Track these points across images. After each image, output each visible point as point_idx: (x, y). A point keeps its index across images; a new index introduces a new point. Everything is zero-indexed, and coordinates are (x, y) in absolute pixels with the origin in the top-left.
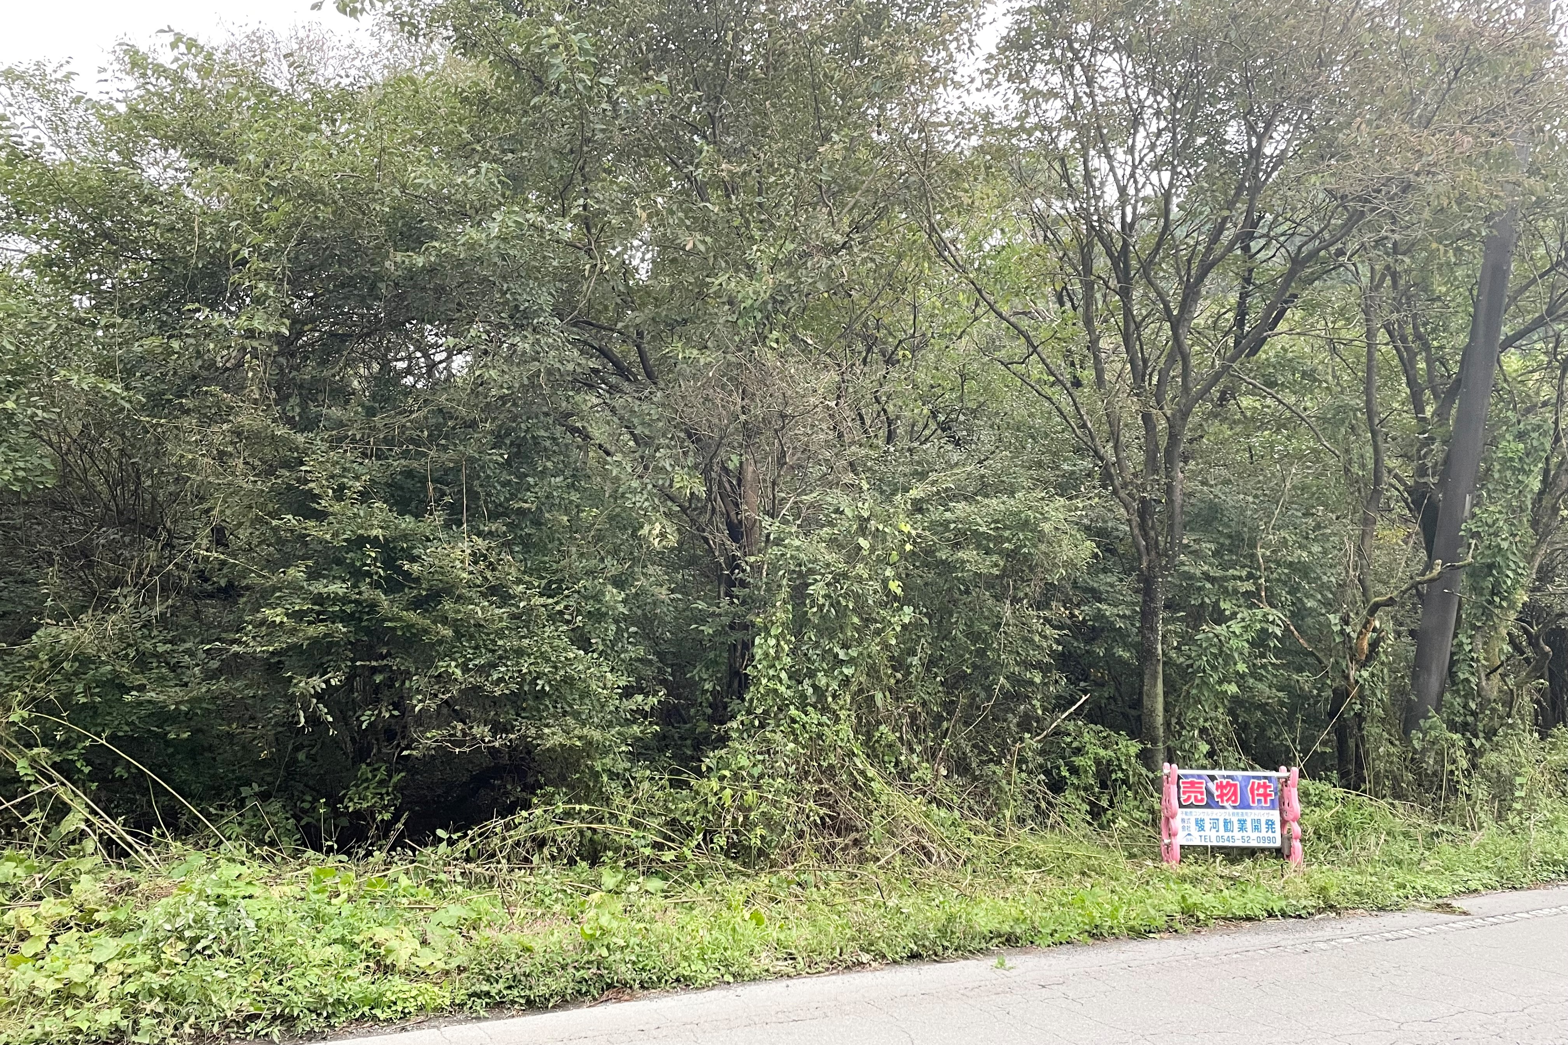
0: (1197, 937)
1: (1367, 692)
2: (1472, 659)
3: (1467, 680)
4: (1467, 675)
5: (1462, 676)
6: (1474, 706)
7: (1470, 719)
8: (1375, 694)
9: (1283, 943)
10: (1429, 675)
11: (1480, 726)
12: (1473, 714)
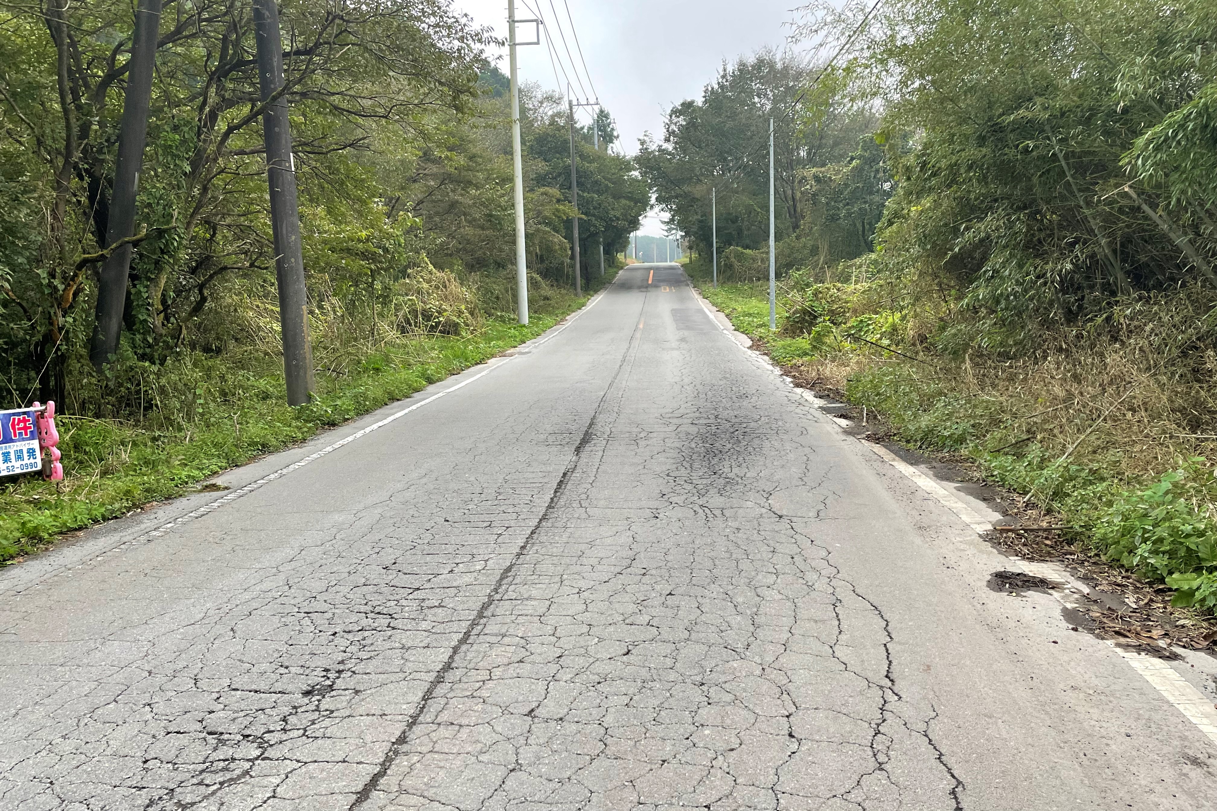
0: (48, 553)
1: (71, 335)
2: (149, 304)
3: (145, 321)
4: (145, 317)
5: (142, 318)
6: (151, 341)
7: (148, 350)
8: (77, 337)
9: (125, 539)
10: (110, 318)
11: (156, 356)
12: (150, 346)
